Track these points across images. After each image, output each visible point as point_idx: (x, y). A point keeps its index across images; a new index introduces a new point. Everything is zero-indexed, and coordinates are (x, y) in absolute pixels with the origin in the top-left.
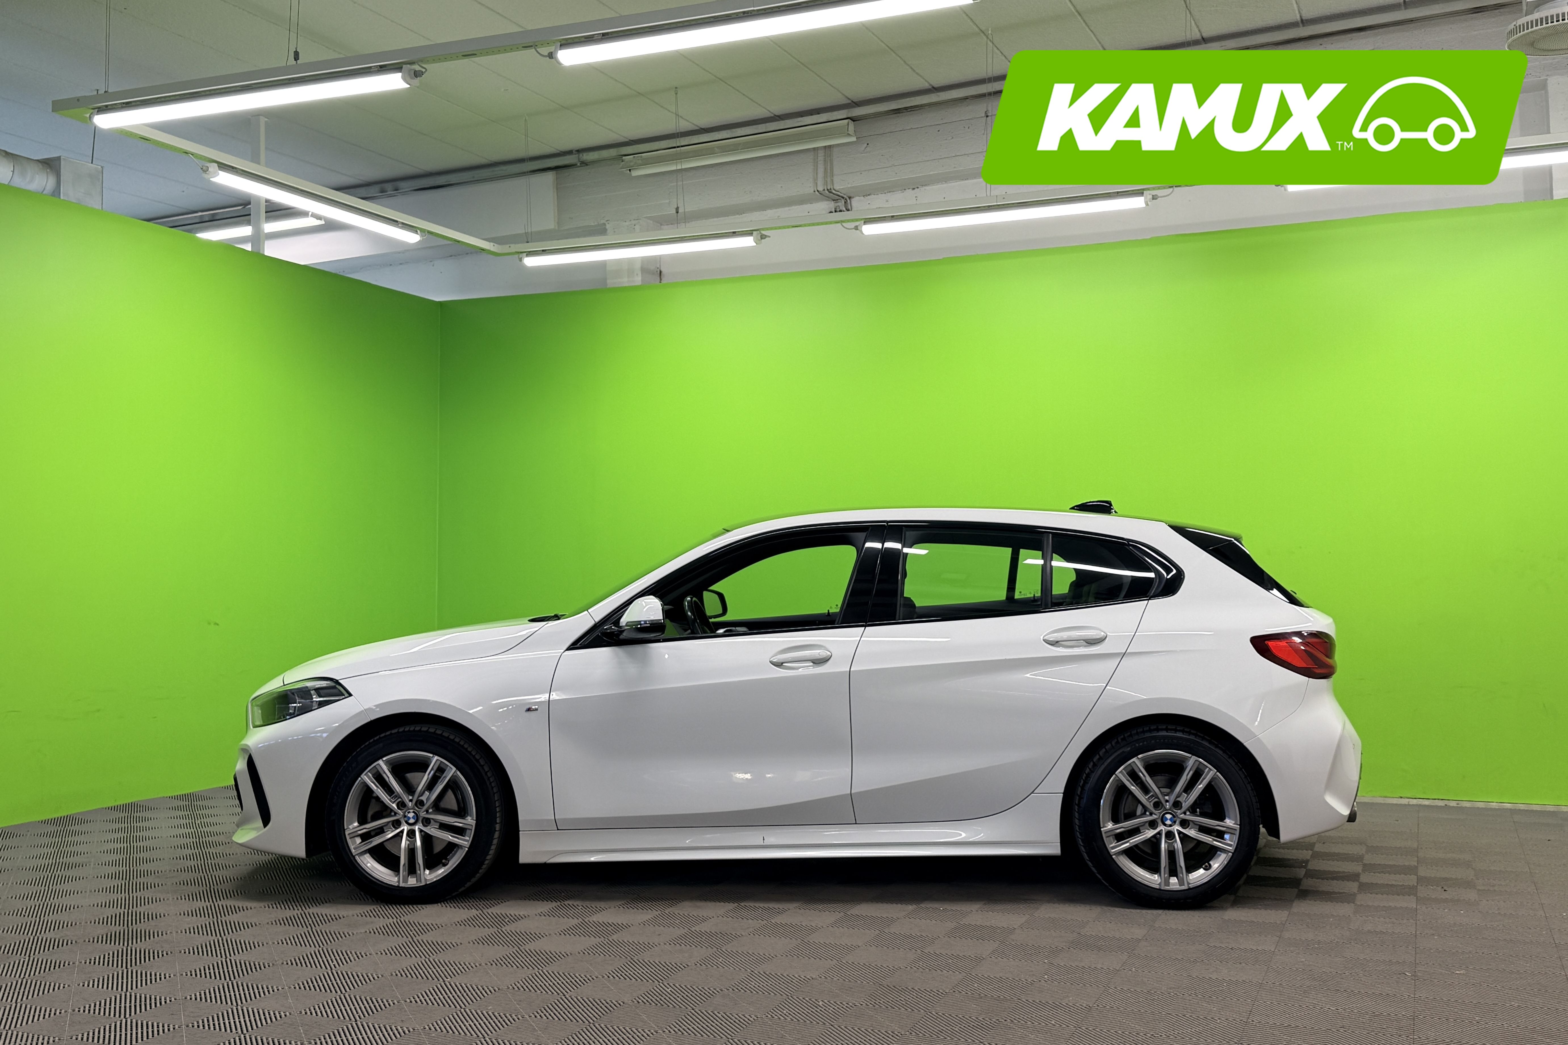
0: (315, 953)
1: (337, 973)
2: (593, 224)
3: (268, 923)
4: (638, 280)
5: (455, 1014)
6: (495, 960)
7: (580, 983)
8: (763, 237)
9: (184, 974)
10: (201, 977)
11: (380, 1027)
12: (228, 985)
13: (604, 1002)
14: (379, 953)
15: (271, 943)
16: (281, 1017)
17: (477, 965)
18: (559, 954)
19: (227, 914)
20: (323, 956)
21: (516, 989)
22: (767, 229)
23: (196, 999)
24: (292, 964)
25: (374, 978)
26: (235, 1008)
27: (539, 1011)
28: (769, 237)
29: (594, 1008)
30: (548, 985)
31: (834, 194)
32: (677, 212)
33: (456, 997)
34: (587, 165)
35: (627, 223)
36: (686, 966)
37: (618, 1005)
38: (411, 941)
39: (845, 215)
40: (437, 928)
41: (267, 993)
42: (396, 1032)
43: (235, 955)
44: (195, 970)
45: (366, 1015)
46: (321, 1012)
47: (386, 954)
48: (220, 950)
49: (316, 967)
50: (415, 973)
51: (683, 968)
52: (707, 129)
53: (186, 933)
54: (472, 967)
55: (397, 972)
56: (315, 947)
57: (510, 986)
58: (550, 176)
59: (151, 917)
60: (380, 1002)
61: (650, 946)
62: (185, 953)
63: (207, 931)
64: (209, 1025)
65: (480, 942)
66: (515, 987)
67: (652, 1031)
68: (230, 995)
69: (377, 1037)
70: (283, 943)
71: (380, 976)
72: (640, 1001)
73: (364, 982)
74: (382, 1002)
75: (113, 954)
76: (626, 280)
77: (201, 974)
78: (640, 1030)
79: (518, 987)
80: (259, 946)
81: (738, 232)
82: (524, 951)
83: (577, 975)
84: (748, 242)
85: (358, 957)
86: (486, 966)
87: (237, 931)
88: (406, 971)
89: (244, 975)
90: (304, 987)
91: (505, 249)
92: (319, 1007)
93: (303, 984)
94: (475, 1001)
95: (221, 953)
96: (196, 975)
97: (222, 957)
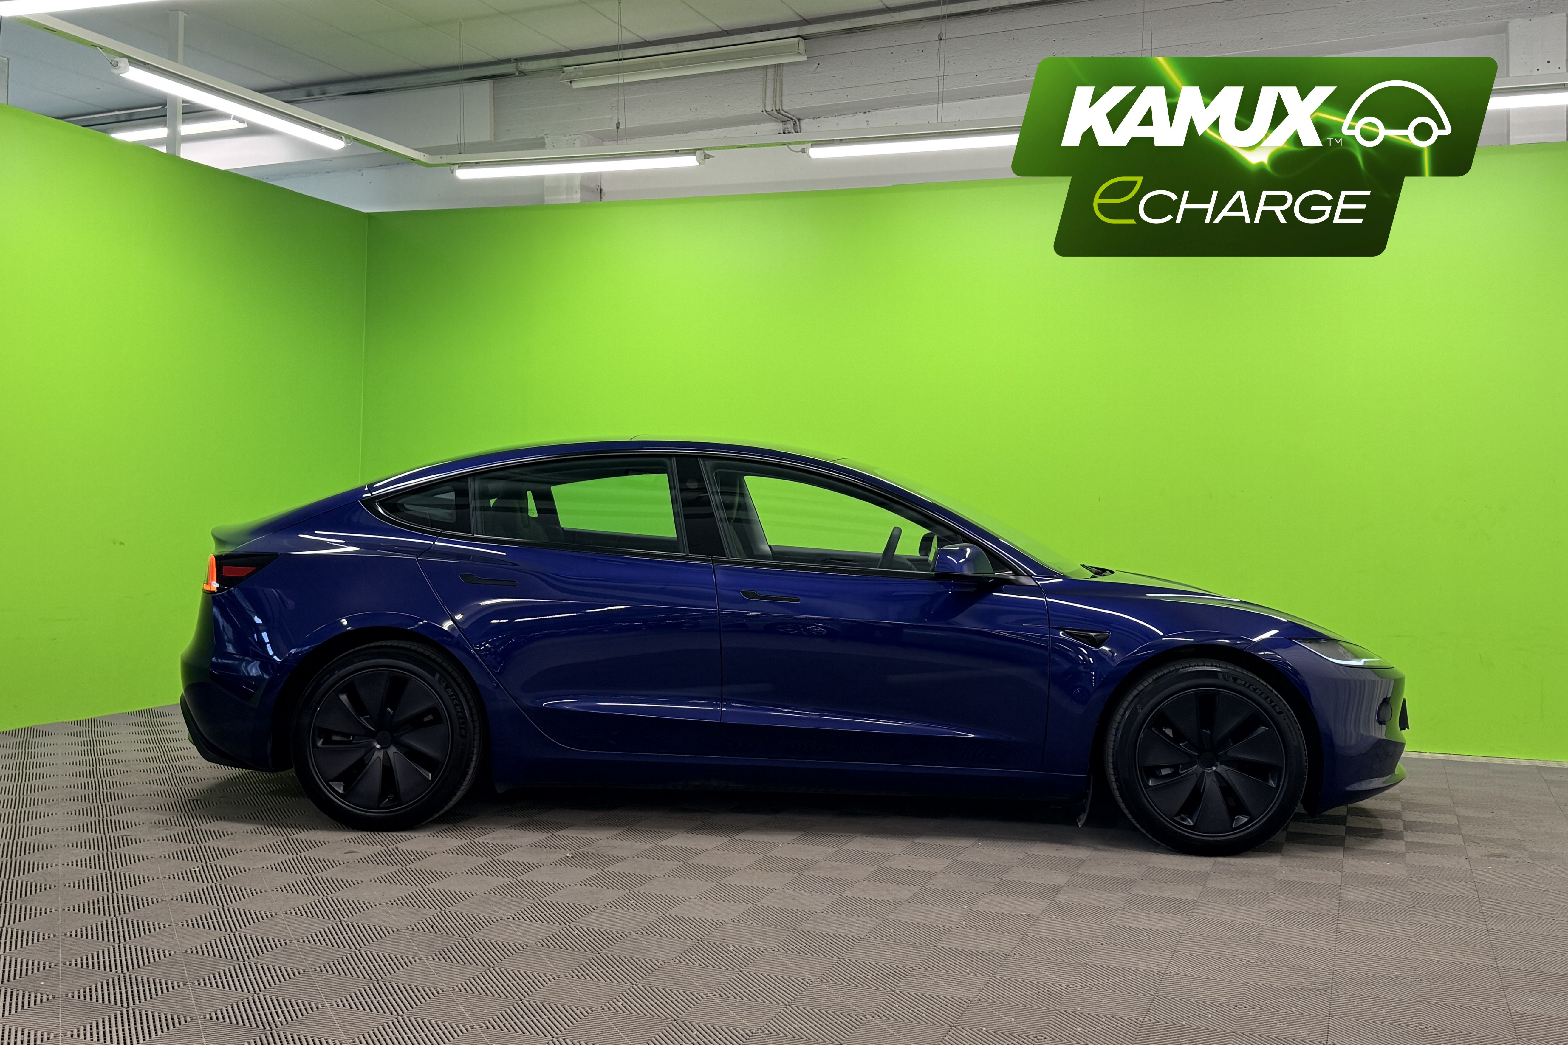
0: (207, 889)
1: (229, 910)
2: (531, 138)
3: (161, 857)
4: (577, 197)
5: (349, 955)
6: (396, 899)
7: (483, 925)
8: (706, 157)
9: (67, 909)
10: (84, 912)
11: (268, 968)
12: (112, 921)
13: (507, 945)
14: (275, 890)
15: (161, 878)
16: (165, 956)
17: (378, 905)
18: (464, 894)
19: (118, 846)
21: (416, 929)
22: (711, 148)
23: (76, 936)
24: (182, 900)
25: (267, 917)
26: (117, 946)
27: (438, 954)
28: (713, 157)
29: (495, 951)
30: (449, 927)
31: (783, 115)
32: (618, 128)
33: (352, 937)
34: (526, 75)
35: (566, 138)
36: (595, 908)
37: (521, 948)
38: (310, 878)
39: (794, 137)
40: (338, 865)
41: (152, 930)
42: (285, 974)
44: (79, 905)
45: (256, 955)
46: (208, 951)
47: (282, 891)
48: (107, 884)
49: (207, 903)
50: (310, 912)
51: (592, 910)
52: (652, 41)
53: (72, 865)
54: (371, 906)
55: (293, 910)
56: (208, 882)
57: (409, 927)
58: (487, 85)
60: (271, 941)
61: (560, 887)
62: (69, 886)
63: (95, 864)
65: (382, 880)
66: (415, 928)
67: (554, 976)
68: (113, 932)
69: (264, 979)
70: (174, 878)
71: (274, 914)
72: (544, 944)
73: (256, 920)
74: (274, 941)
76: (564, 197)
77: (84, 909)
78: (542, 975)
79: (418, 928)
81: (681, 150)
82: (427, 890)
84: (691, 161)
85: (252, 893)
87: (126, 865)
88: (302, 910)
89: (129, 911)
90: (193, 925)
91: (437, 159)
92: (206, 946)
93: (192, 921)
94: (371, 942)
95: (108, 887)
96: (79, 910)
97: (108, 891)
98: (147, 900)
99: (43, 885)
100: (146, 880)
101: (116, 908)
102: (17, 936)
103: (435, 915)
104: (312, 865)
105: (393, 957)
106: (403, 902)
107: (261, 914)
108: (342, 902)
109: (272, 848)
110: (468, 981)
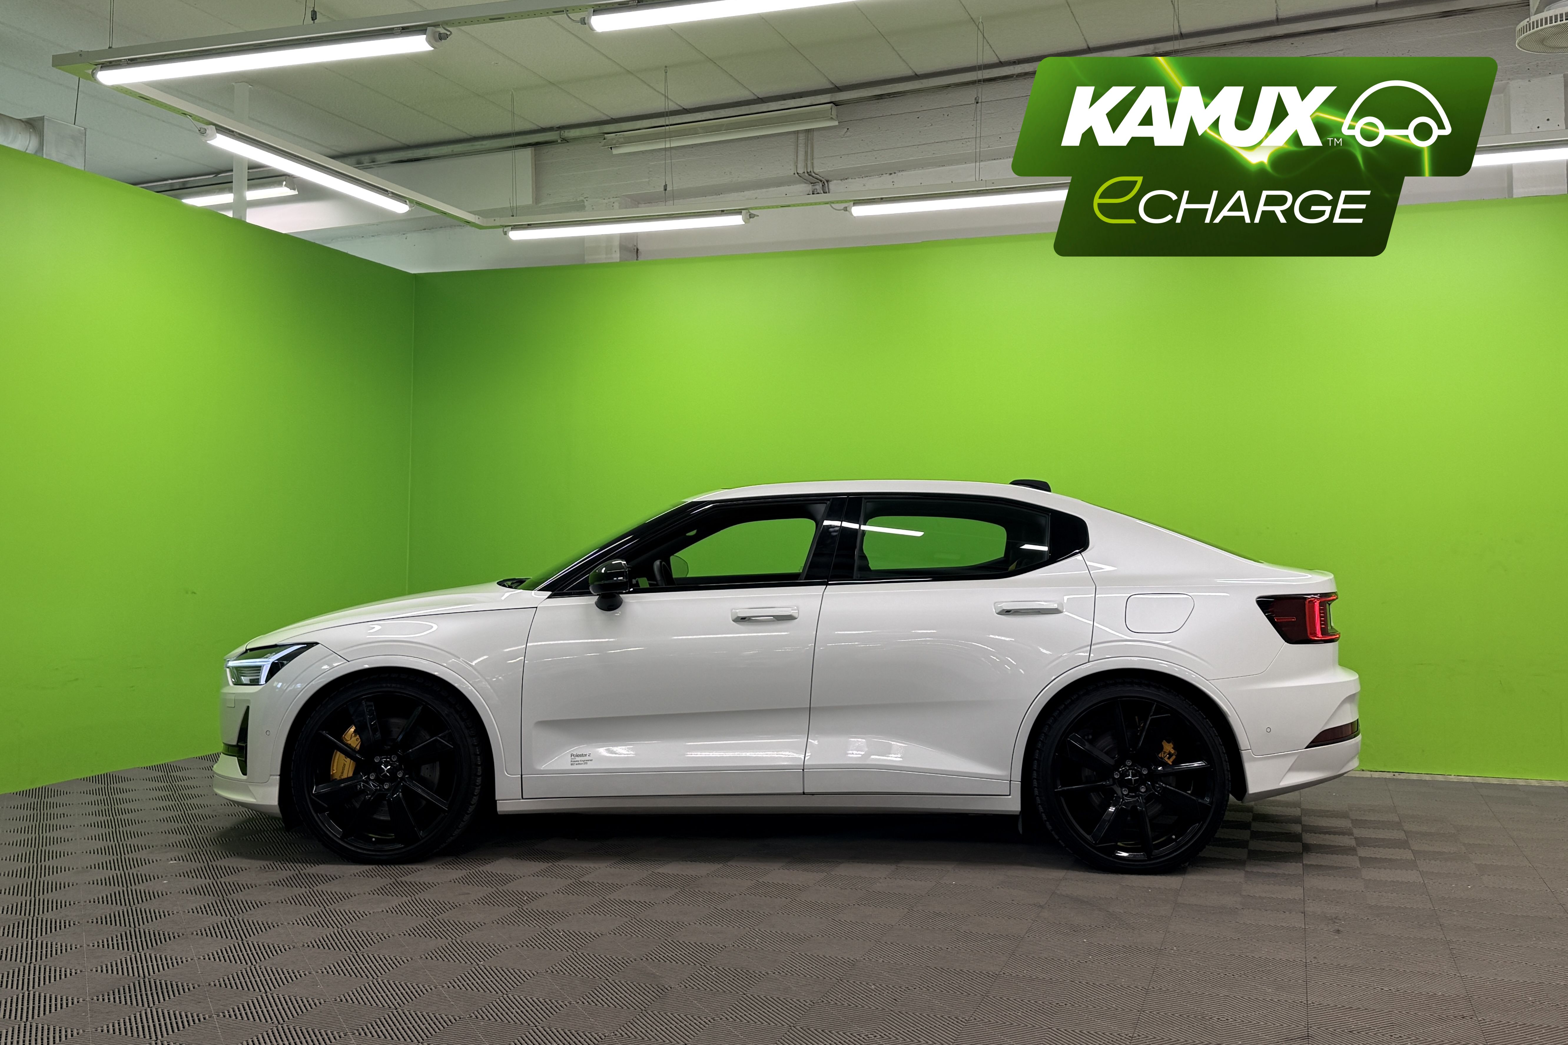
0: (334, 933)
1: (363, 955)
2: (572, 201)
3: (278, 902)
4: (616, 256)
5: (498, 1000)
6: (525, 942)
7: (620, 966)
8: (751, 216)
9: (202, 958)
10: (220, 960)
11: (423, 1016)
12: (251, 969)
13: (650, 987)
14: (402, 934)
15: (286, 924)
16: (315, 1005)
17: (509, 947)
18: (589, 935)
20: (344, 937)
21: (555, 972)
22: (756, 208)
23: (220, 986)
25: (403, 962)
26: (264, 995)
27: (585, 997)
28: (758, 216)
30: (587, 969)
31: (813, 177)
32: (665, 190)
33: (495, 981)
34: (568, 142)
35: (606, 201)
38: (432, 920)
39: (822, 197)
40: (455, 907)
41: (294, 979)
42: (442, 1021)
43: (250, 936)
44: (212, 953)
45: (406, 1002)
46: (357, 999)
48: (234, 931)
49: (340, 951)
50: (445, 956)
51: (721, 949)
52: (690, 109)
53: (193, 912)
55: (427, 955)
57: (548, 970)
58: (528, 152)
59: (153, 895)
62: (197, 934)
63: (215, 910)
64: (241, 1014)
65: (504, 922)
67: (709, 1018)
68: (256, 981)
69: (423, 1027)
70: (298, 924)
71: (410, 960)
72: (687, 985)
73: (394, 966)
74: (419, 987)
75: (121, 935)
76: (604, 256)
77: (219, 957)
78: (695, 1017)
80: (274, 927)
81: (727, 210)
82: (551, 931)
83: (614, 957)
84: (737, 220)
85: (380, 938)
86: (516, 948)
87: (247, 911)
88: (436, 954)
89: (265, 959)
90: (332, 971)
91: (490, 222)
92: (353, 993)
93: (330, 968)
94: (515, 986)
95: (235, 934)
96: (214, 958)
97: (237, 939)
98: (279, 947)
99: (171, 934)
100: (271, 927)
101: (251, 956)
102: (161, 987)
103: (569, 957)
104: (430, 908)
105: (543, 1001)
106: (533, 944)
107: (396, 959)
108: (472, 946)
109: (382, 891)
110: (626, 1025)
